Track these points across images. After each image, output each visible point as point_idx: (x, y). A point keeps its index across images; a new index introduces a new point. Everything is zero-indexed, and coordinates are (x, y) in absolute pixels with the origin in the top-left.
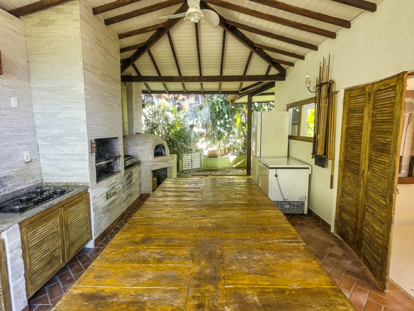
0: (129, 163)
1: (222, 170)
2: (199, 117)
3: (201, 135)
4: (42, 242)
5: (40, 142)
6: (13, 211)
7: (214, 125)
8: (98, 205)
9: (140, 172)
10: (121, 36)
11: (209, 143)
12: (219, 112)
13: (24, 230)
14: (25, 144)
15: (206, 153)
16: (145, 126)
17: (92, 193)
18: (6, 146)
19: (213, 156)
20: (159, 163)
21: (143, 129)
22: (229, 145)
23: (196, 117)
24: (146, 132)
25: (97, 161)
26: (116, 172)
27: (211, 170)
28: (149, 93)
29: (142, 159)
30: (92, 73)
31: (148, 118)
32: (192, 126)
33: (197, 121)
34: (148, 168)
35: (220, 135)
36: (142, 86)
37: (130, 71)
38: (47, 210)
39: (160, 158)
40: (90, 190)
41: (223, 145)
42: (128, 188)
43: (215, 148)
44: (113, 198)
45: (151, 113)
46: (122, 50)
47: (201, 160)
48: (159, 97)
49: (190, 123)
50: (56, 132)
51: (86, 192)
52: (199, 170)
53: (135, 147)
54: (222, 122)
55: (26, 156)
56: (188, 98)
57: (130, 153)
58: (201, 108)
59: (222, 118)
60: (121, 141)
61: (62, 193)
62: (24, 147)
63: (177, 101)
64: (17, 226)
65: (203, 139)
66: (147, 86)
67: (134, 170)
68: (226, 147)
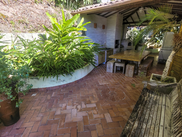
0: (121, 46)
3: (148, 40)
5: (107, 40)
7: (154, 36)
9: (124, 49)
10: (124, 15)
14: (105, 40)
15: (148, 47)
19: (151, 48)
20: (129, 48)
21: (126, 38)
24: (127, 39)
25: (116, 44)
26: (118, 48)
29: (125, 46)
31: (128, 34)
34: (126, 48)
35: (156, 40)
36: (128, 25)
37: (125, 21)
39: (129, 46)
40: (114, 50)
43: (153, 45)
45: (130, 32)
46: (124, 17)
48: (133, 27)
50: (110, 38)
55: (105, 42)
57: (122, 44)
60: (120, 41)
64: (106, 51)
66: (130, 25)
67: (122, 48)
68: (159, 45)
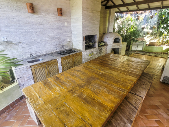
0: (101, 44)
1: (155, 53)
2: (150, 23)
3: (148, 33)
4: (67, 64)
5: (73, 36)
6: (62, 54)
7: (159, 28)
8: (85, 57)
9: (107, 48)
11: (152, 38)
12: (164, 19)
13: (62, 59)
14: (68, 36)
15: (148, 43)
16: (117, 29)
17: (83, 53)
18: (64, 37)
19: (152, 45)
20: (116, 46)
22: (166, 40)
23: (148, 22)
26: (94, 47)
27: (148, 52)
28: (120, 13)
29: (109, 43)
30: (86, 11)
31: (119, 25)
32: (143, 29)
33: (147, 26)
34: (110, 47)
35: (161, 34)
36: (116, 10)
38: (68, 56)
39: (116, 44)
40: (83, 52)
41: (162, 39)
42: (99, 54)
43: (156, 41)
44: (92, 56)
45: (121, 22)
47: (143, 46)
48: (127, 14)
49: (143, 26)
50: (76, 33)
51: (81, 52)
52: (140, 51)
53: (107, 38)
54: (165, 25)
55: (69, 40)
56: (145, 12)
57: (105, 40)
58: (152, 17)
59: (166, 23)
61: (75, 52)
62: (68, 37)
63: (138, 15)
64: (60, 58)
65: (149, 35)
66: (119, 9)
67: (103, 47)
68: (164, 40)
